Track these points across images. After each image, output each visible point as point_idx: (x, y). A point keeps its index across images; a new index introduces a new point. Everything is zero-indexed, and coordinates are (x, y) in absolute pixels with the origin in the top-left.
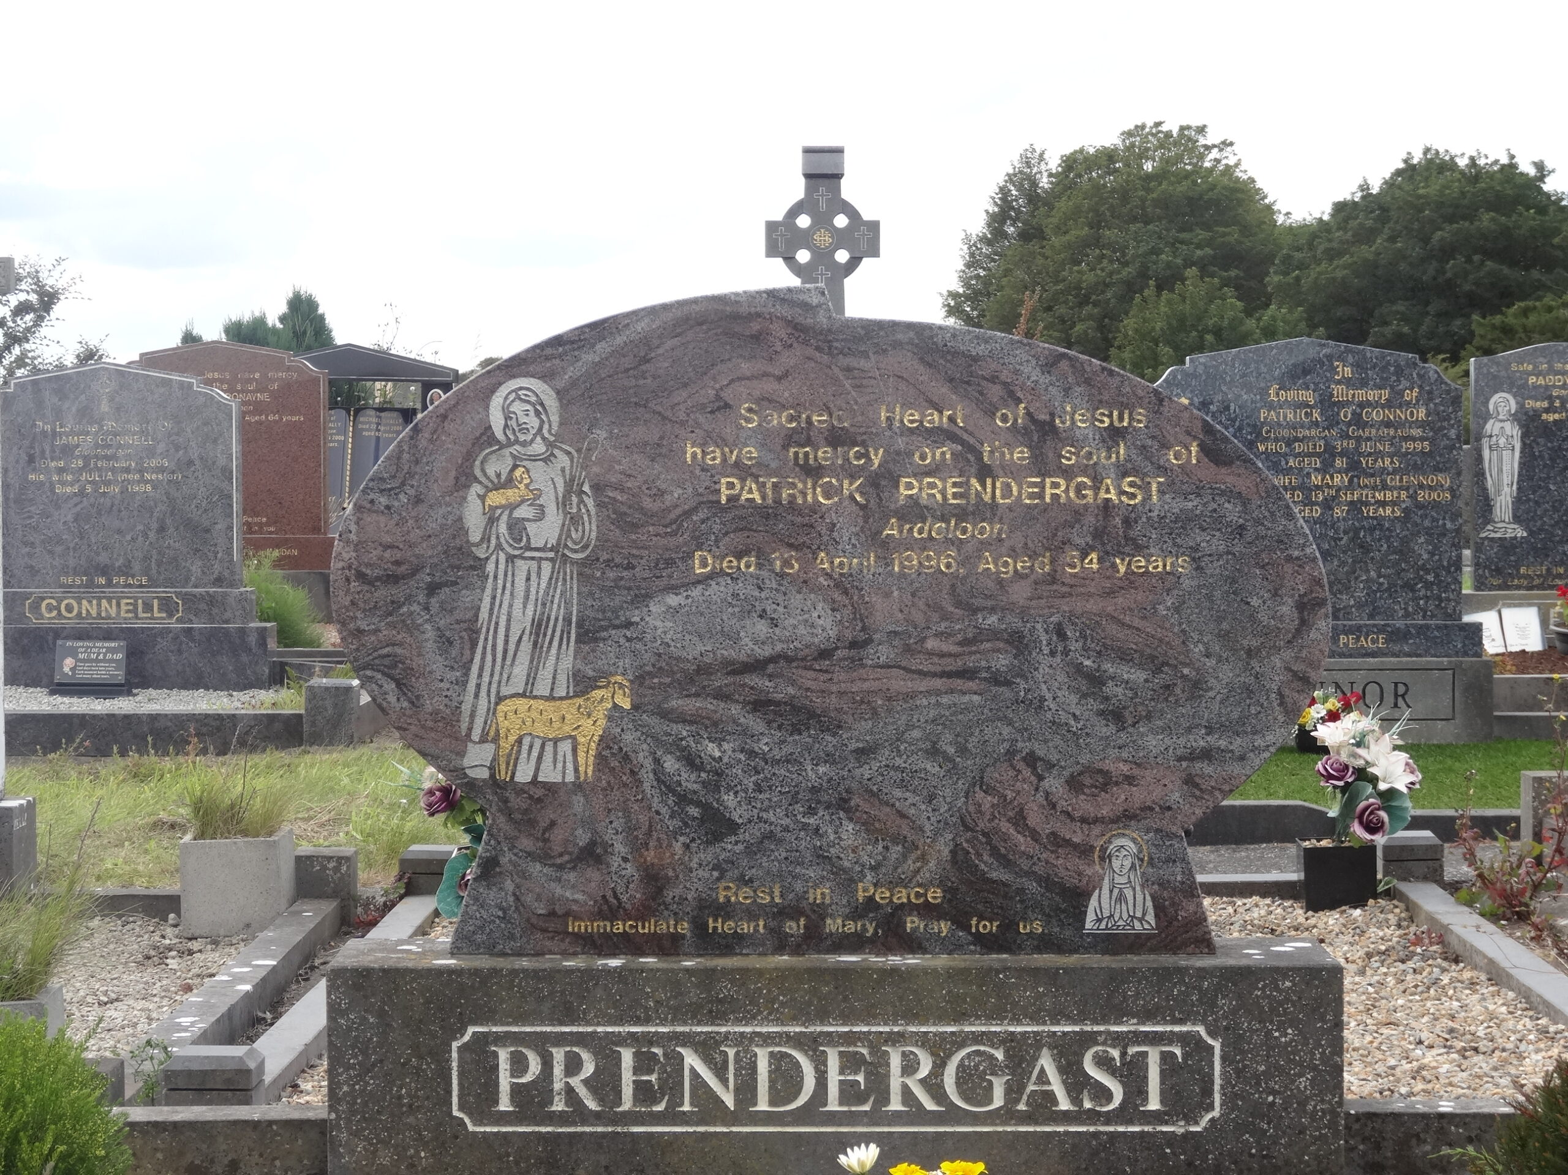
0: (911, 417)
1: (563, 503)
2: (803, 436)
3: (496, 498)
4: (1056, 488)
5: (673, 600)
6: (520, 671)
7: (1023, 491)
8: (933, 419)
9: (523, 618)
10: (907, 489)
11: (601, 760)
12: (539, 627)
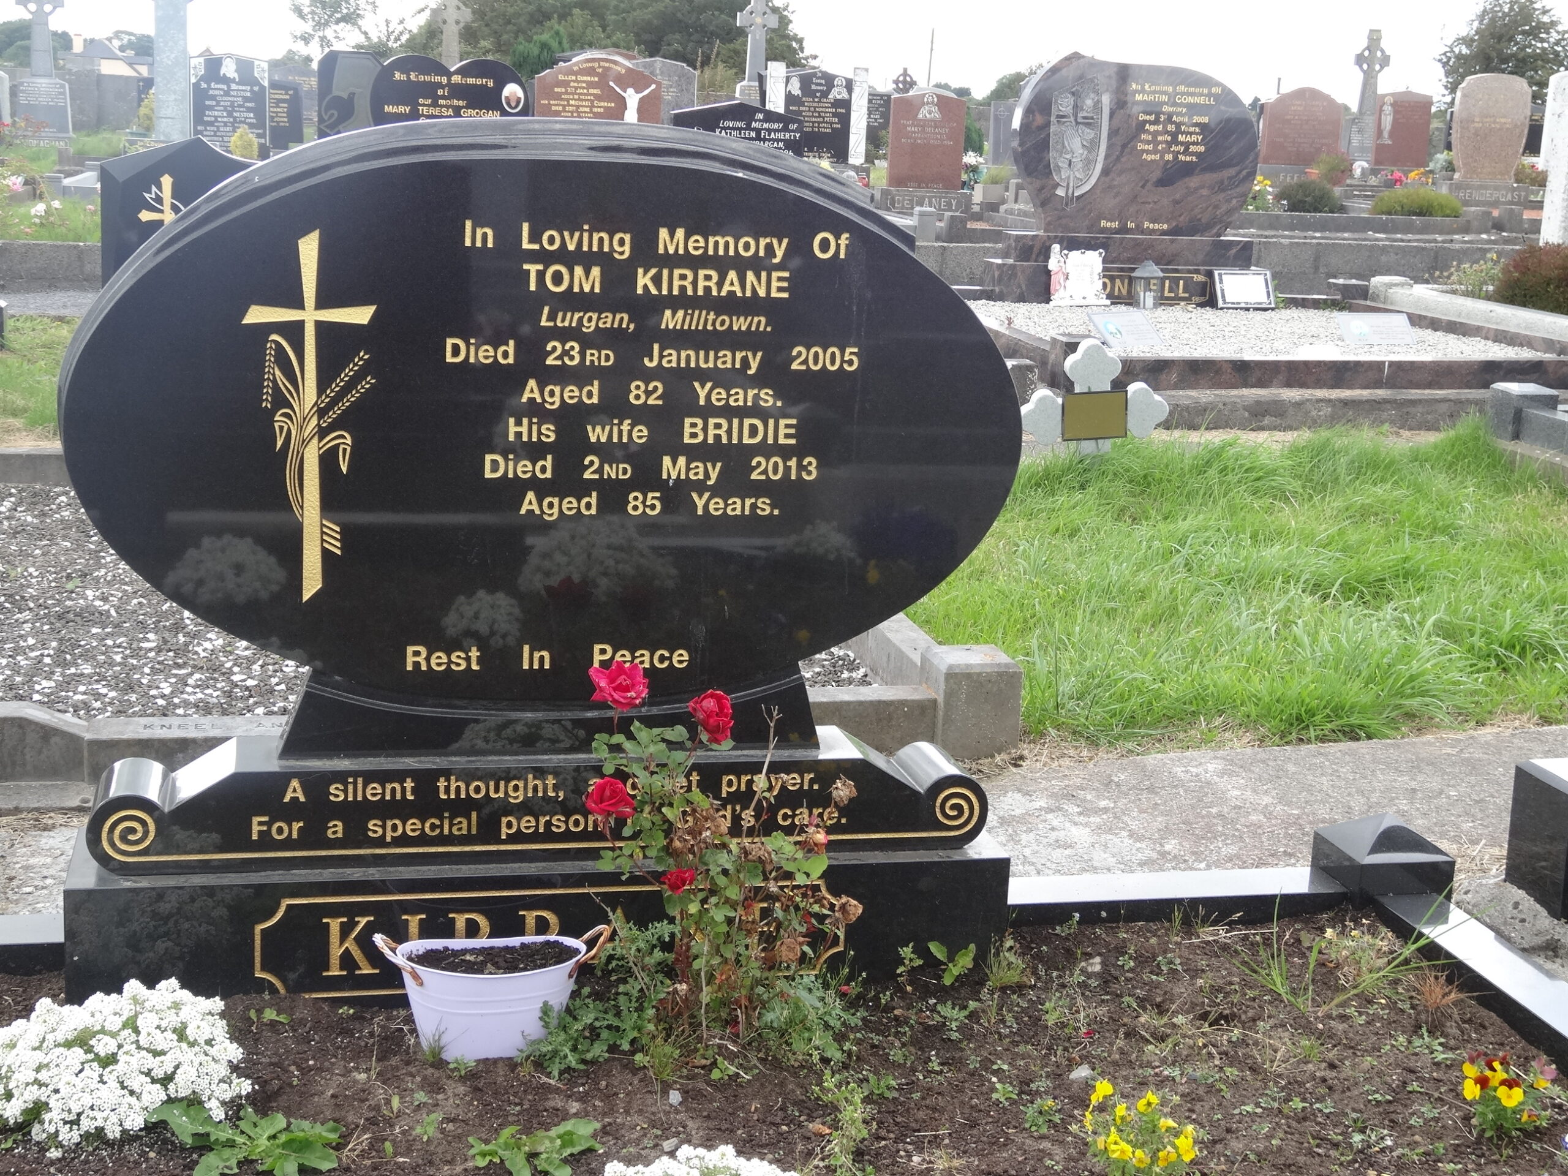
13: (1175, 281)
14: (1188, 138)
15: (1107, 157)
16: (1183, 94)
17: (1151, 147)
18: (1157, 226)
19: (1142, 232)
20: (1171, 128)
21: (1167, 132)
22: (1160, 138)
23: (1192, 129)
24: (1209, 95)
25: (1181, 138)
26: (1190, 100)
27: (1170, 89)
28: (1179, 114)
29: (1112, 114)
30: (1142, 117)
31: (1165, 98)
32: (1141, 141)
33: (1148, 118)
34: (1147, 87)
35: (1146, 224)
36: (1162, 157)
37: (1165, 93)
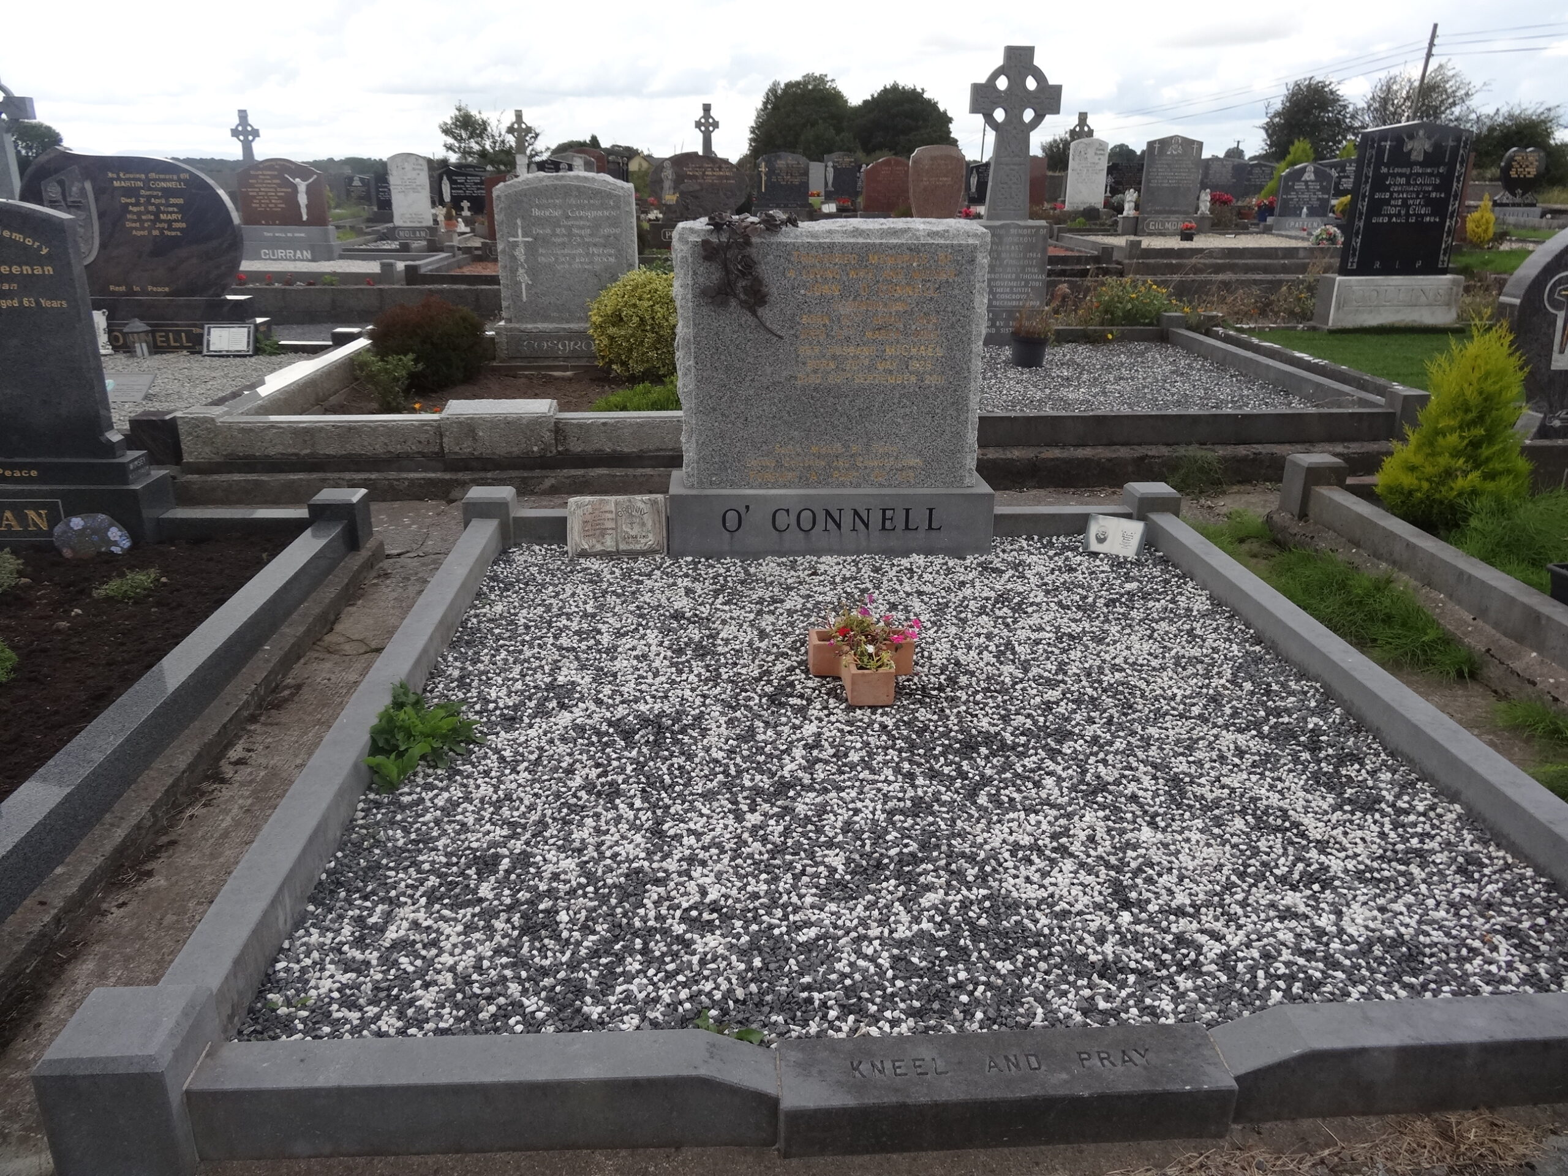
13: (177, 334)
14: (169, 217)
15: (101, 234)
16: (155, 180)
17: (137, 225)
18: (160, 289)
19: (148, 294)
20: (151, 208)
21: (149, 212)
22: (144, 217)
23: (170, 209)
24: (179, 180)
25: (162, 217)
26: (163, 185)
27: (143, 176)
28: (156, 197)
29: (97, 200)
30: (124, 200)
31: (140, 184)
32: (128, 220)
33: (129, 201)
34: (121, 175)
35: (150, 288)
36: (150, 233)
37: (140, 180)
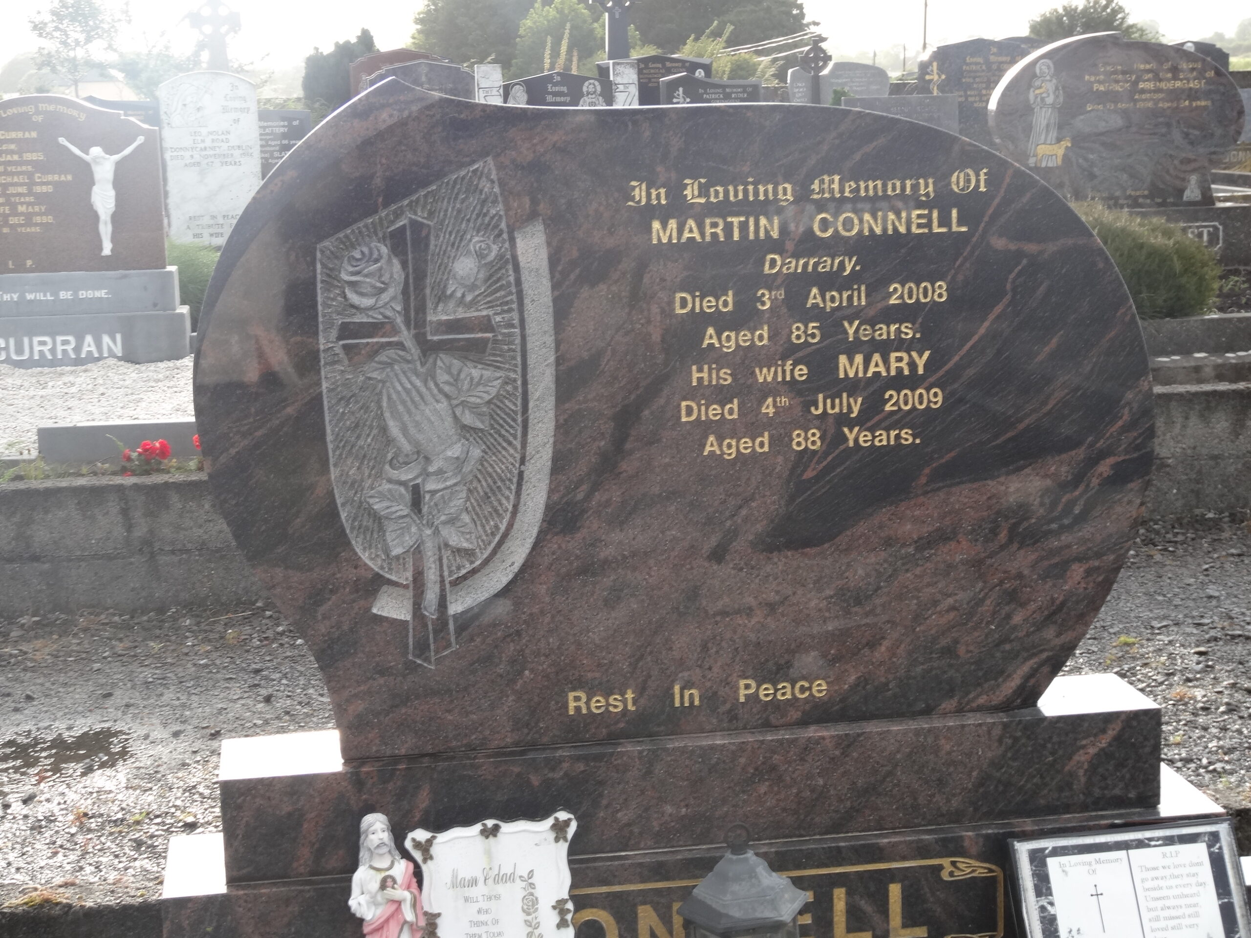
0: (1142, 67)
1: (1054, 93)
2: (1115, 72)
3: (1037, 92)
4: (1178, 84)
5: (1082, 117)
6: (1043, 137)
7: (1170, 85)
8: (1148, 67)
9: (1044, 123)
10: (1141, 85)
11: (1063, 160)
12: (1048, 126)
14: (877, 365)
16: (837, 205)
17: (732, 410)
20: (804, 333)
22: (764, 375)
23: (885, 332)
24: (944, 200)
25: (848, 366)
26: (870, 223)
27: (787, 192)
28: (830, 281)
29: (563, 305)
30: (685, 303)
31: (767, 227)
32: (692, 393)
33: (709, 304)
34: (691, 192)
37: (768, 208)
